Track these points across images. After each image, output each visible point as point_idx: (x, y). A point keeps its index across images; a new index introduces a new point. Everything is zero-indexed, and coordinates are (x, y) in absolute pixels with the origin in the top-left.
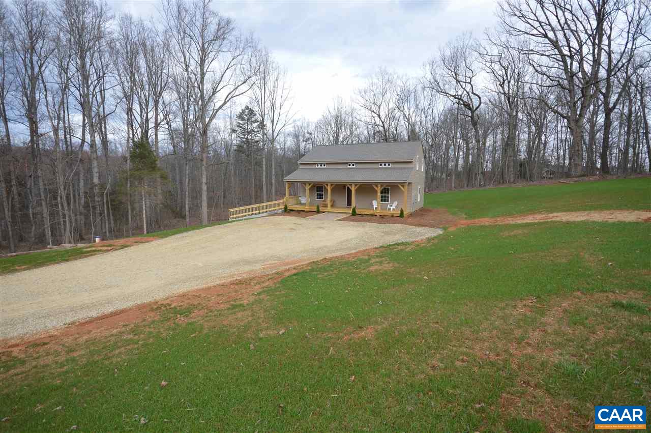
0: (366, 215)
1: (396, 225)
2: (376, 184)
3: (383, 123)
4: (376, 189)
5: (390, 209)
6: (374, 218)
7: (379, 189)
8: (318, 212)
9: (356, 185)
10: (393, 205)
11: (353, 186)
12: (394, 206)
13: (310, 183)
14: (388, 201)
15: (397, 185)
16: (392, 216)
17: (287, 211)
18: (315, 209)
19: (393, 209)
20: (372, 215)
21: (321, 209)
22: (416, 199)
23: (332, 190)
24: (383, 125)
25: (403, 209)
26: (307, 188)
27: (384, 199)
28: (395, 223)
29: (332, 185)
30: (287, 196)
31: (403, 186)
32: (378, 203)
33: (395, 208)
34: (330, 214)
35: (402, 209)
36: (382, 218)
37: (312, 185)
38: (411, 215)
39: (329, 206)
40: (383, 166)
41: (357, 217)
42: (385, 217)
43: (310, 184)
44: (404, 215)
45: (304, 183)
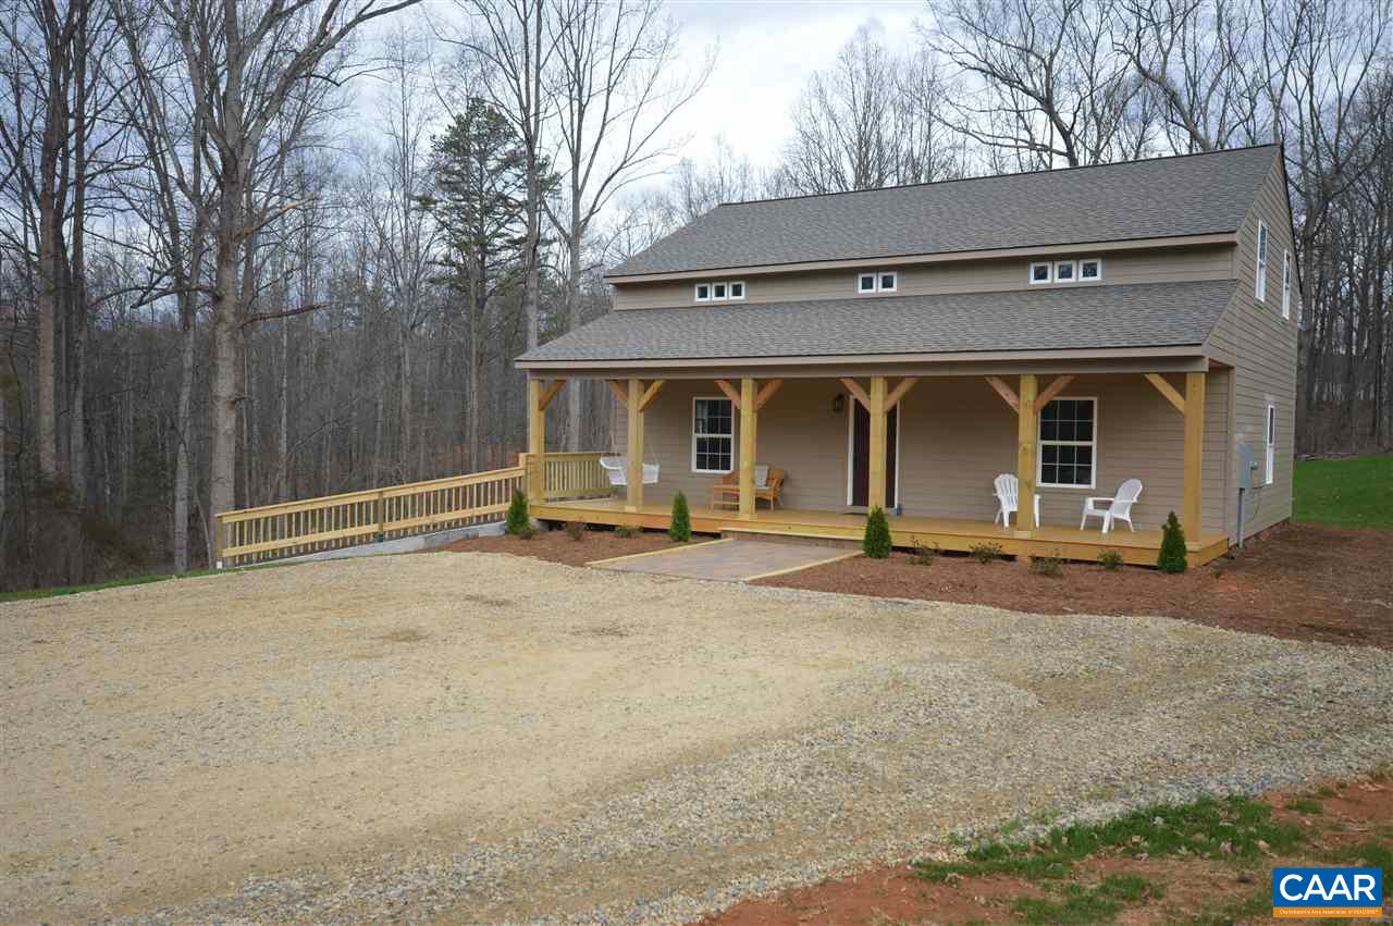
0: (948, 553)
1: (1131, 621)
2: (1012, 373)
3: (1066, 135)
4: (1011, 399)
5: (1095, 524)
6: (997, 571)
7: (1027, 405)
8: (682, 532)
9: (892, 385)
10: (1117, 501)
11: (878, 387)
12: (1122, 504)
13: (646, 376)
14: (1084, 477)
15: (1141, 380)
16: (1112, 563)
17: (520, 529)
18: (664, 516)
19: (1119, 525)
20: (985, 556)
21: (698, 519)
22: (1258, 470)
23: (765, 415)
24: (1070, 147)
25: (1184, 523)
26: (636, 400)
27: (1065, 466)
28: (1129, 611)
29: (760, 385)
30: (532, 450)
31: (1178, 382)
32: (1026, 487)
33: (1126, 516)
34: (750, 546)
35: (1173, 519)
36: (1045, 574)
37: (656, 385)
38: (1231, 560)
39: (746, 501)
40: (1053, 278)
41: (897, 566)
42: (1061, 568)
43: (647, 384)
44: (1191, 560)
45: (620, 377)
